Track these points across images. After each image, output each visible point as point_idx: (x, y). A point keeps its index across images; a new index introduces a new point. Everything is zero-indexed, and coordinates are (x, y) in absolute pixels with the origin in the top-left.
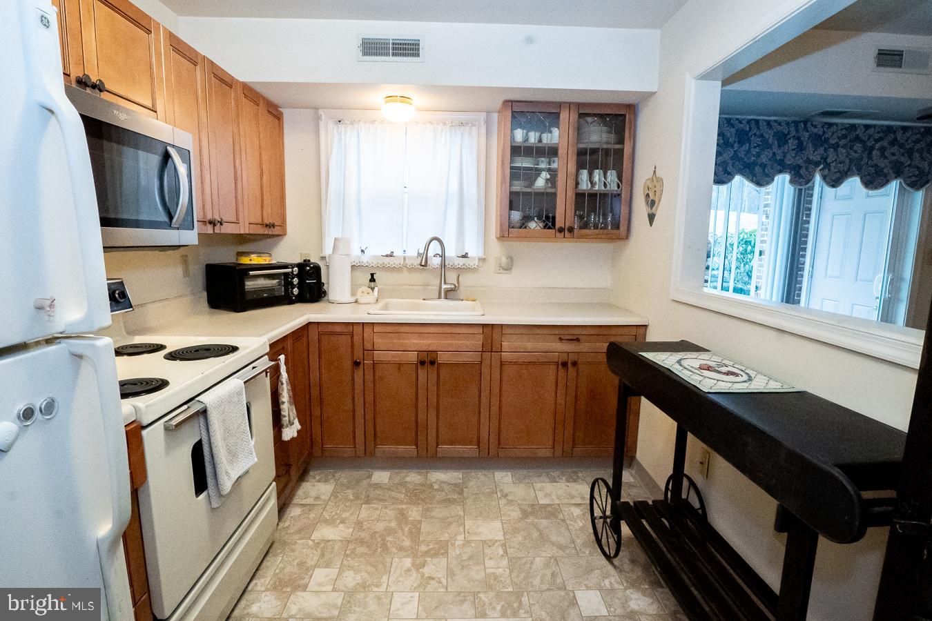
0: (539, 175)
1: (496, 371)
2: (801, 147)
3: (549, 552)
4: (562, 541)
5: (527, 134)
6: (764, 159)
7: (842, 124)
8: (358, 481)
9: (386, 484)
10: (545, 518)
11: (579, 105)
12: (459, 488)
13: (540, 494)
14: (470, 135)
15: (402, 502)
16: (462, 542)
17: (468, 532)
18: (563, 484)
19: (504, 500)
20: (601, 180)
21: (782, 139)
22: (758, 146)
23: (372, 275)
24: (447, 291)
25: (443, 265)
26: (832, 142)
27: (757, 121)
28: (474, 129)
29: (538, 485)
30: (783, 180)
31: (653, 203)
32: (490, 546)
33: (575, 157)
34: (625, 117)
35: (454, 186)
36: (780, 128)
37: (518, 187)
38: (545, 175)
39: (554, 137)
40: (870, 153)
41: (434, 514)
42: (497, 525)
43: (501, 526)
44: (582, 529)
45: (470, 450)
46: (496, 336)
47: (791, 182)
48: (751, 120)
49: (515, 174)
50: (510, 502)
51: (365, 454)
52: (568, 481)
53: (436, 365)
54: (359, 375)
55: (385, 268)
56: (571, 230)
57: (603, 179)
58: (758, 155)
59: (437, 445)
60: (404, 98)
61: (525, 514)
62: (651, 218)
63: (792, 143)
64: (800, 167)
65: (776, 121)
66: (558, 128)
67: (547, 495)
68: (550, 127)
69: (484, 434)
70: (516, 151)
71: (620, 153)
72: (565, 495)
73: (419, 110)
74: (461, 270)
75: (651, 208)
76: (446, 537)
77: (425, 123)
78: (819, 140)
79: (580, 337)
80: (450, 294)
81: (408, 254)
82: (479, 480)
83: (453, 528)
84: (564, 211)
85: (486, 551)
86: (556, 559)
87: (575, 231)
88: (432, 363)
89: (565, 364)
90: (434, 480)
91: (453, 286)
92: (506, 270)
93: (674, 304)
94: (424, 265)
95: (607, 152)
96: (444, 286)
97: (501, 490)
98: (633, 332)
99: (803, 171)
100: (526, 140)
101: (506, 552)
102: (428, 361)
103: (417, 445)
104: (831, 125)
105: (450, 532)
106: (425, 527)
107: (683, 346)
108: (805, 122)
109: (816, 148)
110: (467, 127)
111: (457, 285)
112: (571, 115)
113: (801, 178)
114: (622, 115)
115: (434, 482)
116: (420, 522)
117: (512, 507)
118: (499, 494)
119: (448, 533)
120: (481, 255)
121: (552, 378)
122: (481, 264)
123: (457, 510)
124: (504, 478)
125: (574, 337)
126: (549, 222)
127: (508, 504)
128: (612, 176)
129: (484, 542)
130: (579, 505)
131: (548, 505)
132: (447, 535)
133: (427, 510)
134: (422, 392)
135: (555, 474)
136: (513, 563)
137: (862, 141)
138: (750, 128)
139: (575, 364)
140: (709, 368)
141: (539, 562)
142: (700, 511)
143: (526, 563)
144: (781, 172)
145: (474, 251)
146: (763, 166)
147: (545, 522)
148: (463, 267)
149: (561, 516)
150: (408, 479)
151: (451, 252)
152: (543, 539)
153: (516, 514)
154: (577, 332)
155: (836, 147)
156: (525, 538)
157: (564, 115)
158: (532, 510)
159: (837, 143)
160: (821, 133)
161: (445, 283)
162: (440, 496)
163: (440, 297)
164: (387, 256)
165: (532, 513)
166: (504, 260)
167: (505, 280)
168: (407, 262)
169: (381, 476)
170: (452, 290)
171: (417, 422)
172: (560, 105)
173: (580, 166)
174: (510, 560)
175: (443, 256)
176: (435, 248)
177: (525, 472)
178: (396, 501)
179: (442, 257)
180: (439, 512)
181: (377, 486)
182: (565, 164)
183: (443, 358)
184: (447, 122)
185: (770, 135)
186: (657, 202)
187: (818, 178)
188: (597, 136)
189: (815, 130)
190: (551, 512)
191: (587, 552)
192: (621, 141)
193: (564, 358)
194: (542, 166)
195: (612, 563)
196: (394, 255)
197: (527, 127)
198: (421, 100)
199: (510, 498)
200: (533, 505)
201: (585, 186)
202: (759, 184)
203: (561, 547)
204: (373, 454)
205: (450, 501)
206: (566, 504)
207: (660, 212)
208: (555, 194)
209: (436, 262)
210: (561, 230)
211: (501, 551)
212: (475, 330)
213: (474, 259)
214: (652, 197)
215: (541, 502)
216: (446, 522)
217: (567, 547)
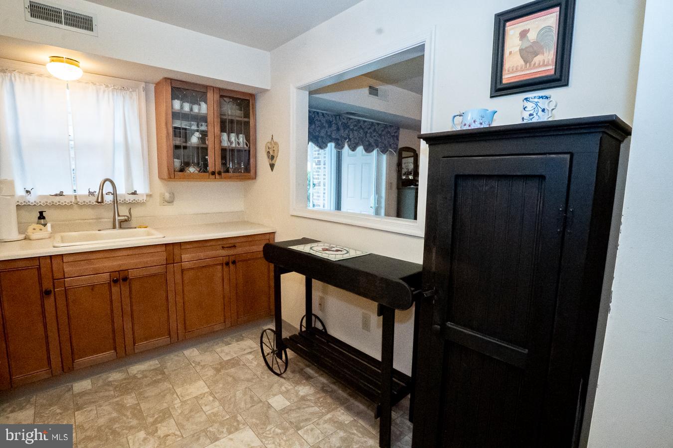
0: (193, 134)
1: (178, 276)
2: (338, 129)
3: (242, 387)
4: (248, 376)
5: (192, 107)
6: (322, 134)
7: (355, 119)
8: (60, 397)
9: (90, 390)
10: (232, 367)
11: (220, 89)
12: (160, 371)
13: (222, 355)
14: (131, 98)
15: (114, 397)
16: (180, 404)
17: (182, 396)
18: (235, 344)
19: (198, 367)
20: (235, 141)
21: (330, 123)
22: (319, 126)
23: (41, 213)
24: (121, 222)
25: (115, 201)
26: (351, 128)
27: (318, 113)
28: (134, 93)
29: (218, 350)
30: (331, 146)
31: (273, 158)
32: (202, 398)
33: (219, 125)
34: (249, 102)
35: (119, 138)
36: (329, 118)
37: (178, 141)
38: (197, 134)
39: (202, 108)
40: (366, 134)
41: (146, 395)
42: (201, 383)
43: (204, 384)
44: (258, 365)
45: (164, 340)
46: (177, 251)
47: (335, 147)
48: (315, 112)
49: (178, 132)
50: (203, 367)
51: (63, 370)
52: (238, 341)
53: (128, 281)
54: (49, 302)
55: (54, 206)
56: (220, 173)
57: (237, 140)
58: (319, 132)
59: (134, 343)
60: (70, 61)
61: (218, 370)
62: (272, 166)
63: (334, 127)
64: (339, 140)
65: (326, 114)
66: (206, 102)
67: (227, 354)
68: (201, 101)
69: (173, 325)
70: (176, 115)
71: (247, 124)
72: (238, 350)
73: (86, 72)
74: (131, 205)
75: (272, 161)
76: (165, 405)
77: (87, 83)
78: (346, 126)
79: (236, 245)
80: (124, 223)
81: (79, 193)
82: (172, 361)
83: (168, 397)
84: (213, 160)
85: (200, 402)
86: (249, 388)
87: (223, 174)
88: (125, 279)
89: (227, 264)
90: (135, 372)
91: (126, 218)
92: (169, 202)
93: (293, 218)
94: (100, 202)
95: (239, 122)
96: (117, 218)
97: (194, 362)
98: (267, 237)
99: (340, 142)
100: (191, 109)
101: (215, 397)
102: (120, 278)
103: (115, 349)
104: (350, 119)
105: (167, 401)
106: (143, 406)
107: (305, 241)
108: (338, 115)
109: (345, 129)
110: (128, 92)
111: (129, 216)
112: (215, 96)
113: (339, 146)
114: (247, 100)
115: (136, 374)
116: (138, 404)
117: (207, 369)
118: (194, 365)
119: (165, 402)
120: (148, 191)
121: (220, 275)
122: (148, 198)
123: (167, 385)
124: (192, 353)
125: (232, 245)
126: (204, 167)
127: (202, 368)
128: (242, 138)
129: (196, 397)
130: (250, 353)
131: (230, 360)
132: (165, 404)
133: (140, 394)
134: (116, 304)
135: (228, 339)
136: (222, 402)
137: (363, 129)
138: (315, 116)
139: (234, 262)
140: (327, 250)
141: (239, 394)
142: (324, 331)
143: (231, 398)
144: (330, 142)
145: (142, 188)
146: (322, 137)
147: (233, 370)
148: (134, 202)
149: (242, 363)
150: (110, 379)
151: (121, 190)
152: (236, 380)
153: (210, 372)
154: (232, 241)
155: (352, 130)
156: (224, 385)
157: (210, 95)
158: (221, 367)
159: (353, 128)
160: (346, 122)
161: (119, 216)
162: (146, 381)
163: (114, 227)
164: (56, 195)
165: (222, 367)
166: (167, 195)
167: (169, 211)
168: (78, 200)
169: (83, 385)
170: (126, 221)
171: (114, 331)
172: (206, 87)
173: (223, 129)
174: (220, 401)
175: (115, 194)
176: (108, 188)
177: (206, 344)
178: (108, 398)
179: (113, 194)
180: (151, 392)
181: (83, 394)
182: (213, 128)
183: (132, 274)
184: (109, 85)
185: (323, 120)
186: (275, 157)
187: (346, 146)
188: (232, 111)
189: (344, 121)
190: (235, 363)
191: (266, 377)
192: (247, 115)
193: (226, 259)
194: (194, 127)
195: (282, 377)
196: (64, 194)
197: (183, 99)
198: (86, 64)
199: (202, 364)
200: (220, 363)
201: (225, 144)
202: (321, 148)
203: (248, 380)
204: (71, 369)
205: (155, 382)
206: (242, 355)
207: (278, 163)
208: (206, 149)
209: (109, 199)
210: (213, 173)
211: (211, 398)
212: (159, 249)
213: (142, 195)
214: (271, 153)
215: (225, 359)
216: (161, 396)
217: (253, 379)
